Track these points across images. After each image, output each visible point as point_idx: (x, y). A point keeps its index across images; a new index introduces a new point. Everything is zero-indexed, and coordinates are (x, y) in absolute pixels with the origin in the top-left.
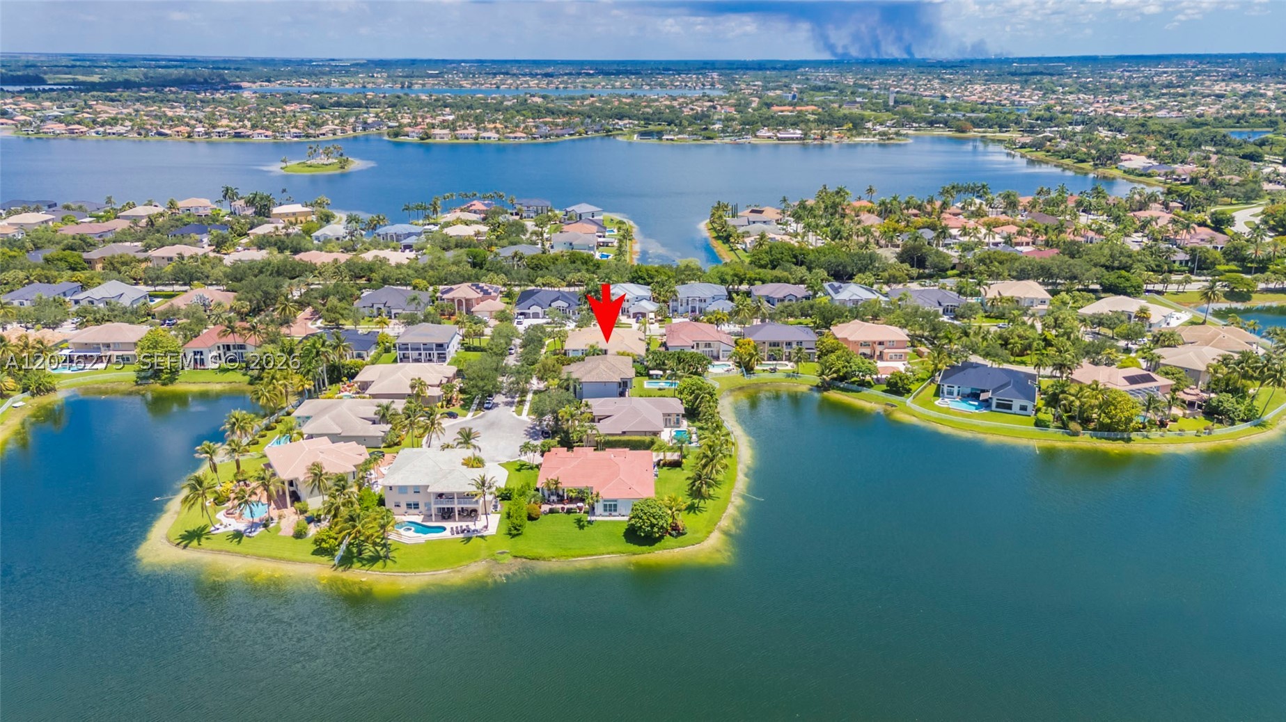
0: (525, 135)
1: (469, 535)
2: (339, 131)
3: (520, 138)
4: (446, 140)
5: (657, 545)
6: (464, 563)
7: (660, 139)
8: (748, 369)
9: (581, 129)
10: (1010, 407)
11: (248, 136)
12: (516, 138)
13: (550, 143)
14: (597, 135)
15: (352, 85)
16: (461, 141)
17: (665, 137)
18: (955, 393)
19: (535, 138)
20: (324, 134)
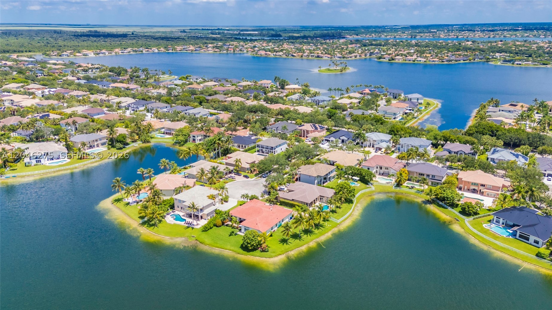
0: (438, 60)
1: (190, 226)
2: (359, 56)
3: (435, 61)
4: (400, 61)
5: (251, 253)
6: (177, 236)
7: (513, 64)
8: (399, 184)
9: (471, 58)
10: (528, 239)
11: (322, 57)
12: (433, 61)
13: (451, 64)
14: (481, 60)
15: (390, 36)
16: (407, 62)
17: (516, 63)
18: (501, 223)
19: (443, 62)
20: (351, 57)
